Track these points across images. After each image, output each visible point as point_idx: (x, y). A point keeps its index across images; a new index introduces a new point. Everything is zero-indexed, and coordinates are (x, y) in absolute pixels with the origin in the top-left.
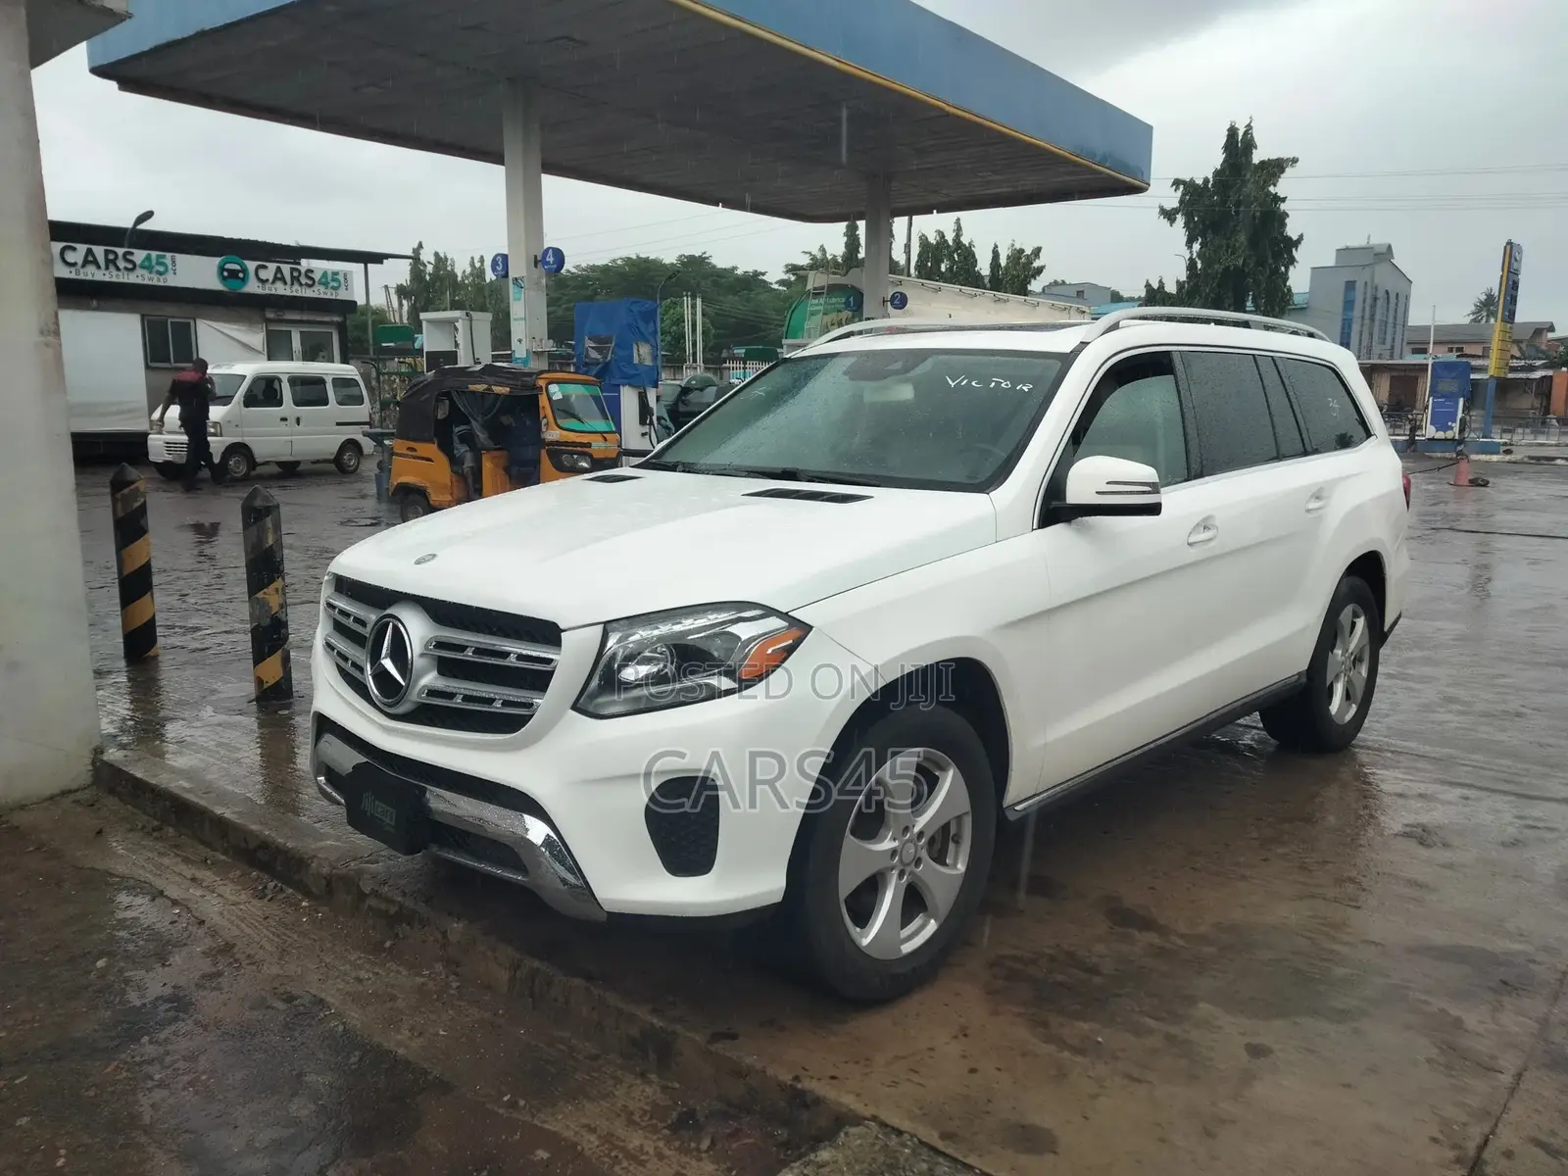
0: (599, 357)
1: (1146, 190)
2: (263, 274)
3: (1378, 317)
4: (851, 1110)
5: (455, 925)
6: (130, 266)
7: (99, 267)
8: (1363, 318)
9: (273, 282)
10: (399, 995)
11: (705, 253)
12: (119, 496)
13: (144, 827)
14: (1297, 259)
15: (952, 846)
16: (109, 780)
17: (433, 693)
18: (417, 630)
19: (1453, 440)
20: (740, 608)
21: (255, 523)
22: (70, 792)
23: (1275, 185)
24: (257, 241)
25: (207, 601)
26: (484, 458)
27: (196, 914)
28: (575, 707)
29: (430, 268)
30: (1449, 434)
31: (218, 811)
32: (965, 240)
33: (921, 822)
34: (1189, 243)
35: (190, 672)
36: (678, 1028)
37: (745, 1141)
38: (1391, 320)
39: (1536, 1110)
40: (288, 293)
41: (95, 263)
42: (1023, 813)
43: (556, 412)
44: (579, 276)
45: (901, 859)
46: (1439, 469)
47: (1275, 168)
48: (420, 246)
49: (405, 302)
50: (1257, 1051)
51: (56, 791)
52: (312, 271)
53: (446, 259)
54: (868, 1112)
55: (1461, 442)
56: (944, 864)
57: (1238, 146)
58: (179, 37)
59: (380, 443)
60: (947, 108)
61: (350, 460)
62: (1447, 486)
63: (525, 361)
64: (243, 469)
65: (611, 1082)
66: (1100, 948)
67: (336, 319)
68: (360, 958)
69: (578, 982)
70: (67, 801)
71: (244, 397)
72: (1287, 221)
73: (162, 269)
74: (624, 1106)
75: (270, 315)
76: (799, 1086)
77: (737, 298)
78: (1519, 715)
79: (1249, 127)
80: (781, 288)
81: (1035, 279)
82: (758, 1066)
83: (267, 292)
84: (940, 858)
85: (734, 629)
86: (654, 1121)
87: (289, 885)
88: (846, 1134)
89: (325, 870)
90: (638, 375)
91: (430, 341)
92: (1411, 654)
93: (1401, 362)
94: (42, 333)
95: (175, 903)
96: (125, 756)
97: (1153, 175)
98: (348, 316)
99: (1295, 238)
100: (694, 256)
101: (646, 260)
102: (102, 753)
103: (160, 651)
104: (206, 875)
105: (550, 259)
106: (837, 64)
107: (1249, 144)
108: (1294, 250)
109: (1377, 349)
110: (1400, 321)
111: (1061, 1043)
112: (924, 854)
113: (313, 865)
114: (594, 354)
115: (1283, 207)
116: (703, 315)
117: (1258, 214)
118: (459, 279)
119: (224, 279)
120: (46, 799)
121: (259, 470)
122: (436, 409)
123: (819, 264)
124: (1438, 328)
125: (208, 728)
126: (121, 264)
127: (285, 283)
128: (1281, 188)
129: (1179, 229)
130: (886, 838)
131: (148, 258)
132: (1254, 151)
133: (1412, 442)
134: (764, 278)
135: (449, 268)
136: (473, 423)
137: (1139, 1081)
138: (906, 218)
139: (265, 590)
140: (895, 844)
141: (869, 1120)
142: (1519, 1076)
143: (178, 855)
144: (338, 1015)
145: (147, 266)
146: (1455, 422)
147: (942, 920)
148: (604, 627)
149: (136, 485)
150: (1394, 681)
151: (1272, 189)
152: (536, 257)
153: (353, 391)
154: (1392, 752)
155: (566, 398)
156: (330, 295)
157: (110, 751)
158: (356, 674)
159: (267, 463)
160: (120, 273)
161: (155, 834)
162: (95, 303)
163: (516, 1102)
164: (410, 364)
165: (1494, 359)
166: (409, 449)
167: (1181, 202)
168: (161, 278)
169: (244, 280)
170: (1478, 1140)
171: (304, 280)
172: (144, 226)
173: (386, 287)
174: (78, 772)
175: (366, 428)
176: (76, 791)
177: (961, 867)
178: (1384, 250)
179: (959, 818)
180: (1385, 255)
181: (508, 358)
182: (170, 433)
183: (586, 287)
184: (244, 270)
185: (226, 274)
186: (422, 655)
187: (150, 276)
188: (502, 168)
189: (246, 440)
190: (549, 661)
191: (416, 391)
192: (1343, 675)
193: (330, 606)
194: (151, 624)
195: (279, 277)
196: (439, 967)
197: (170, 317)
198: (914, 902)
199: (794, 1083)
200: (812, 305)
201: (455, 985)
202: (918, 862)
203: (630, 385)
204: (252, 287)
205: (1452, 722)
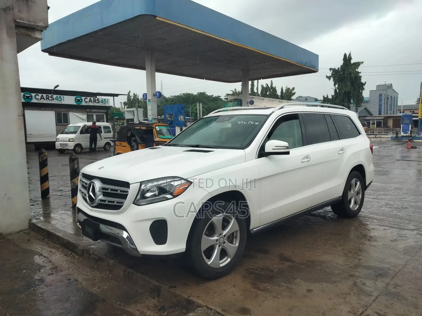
0: (170, 119)
1: (318, 71)
2: (86, 100)
3: (389, 103)
4: (201, 304)
5: (111, 261)
6: (52, 99)
7: (44, 100)
8: (385, 104)
9: (89, 102)
10: (97, 279)
11: (205, 92)
12: (40, 156)
13: (40, 239)
14: (365, 88)
15: (235, 239)
16: (33, 227)
17: (101, 200)
18: (98, 185)
19: (409, 136)
20: (174, 178)
21: (72, 162)
22: (23, 230)
23: (357, 69)
24: (85, 92)
25: (65, 183)
26: (139, 146)
27: (49, 259)
28: (133, 203)
29: (132, 97)
30: (407, 135)
31: (58, 234)
32: (274, 86)
33: (225, 232)
34: (335, 85)
35: (57, 201)
36: (162, 285)
37: (176, 313)
38: (393, 104)
39: (379, 305)
40: (93, 105)
41: (44, 98)
42: (255, 231)
43: (158, 134)
44: (172, 98)
45: (219, 242)
46: (402, 144)
47: (358, 64)
48: (130, 92)
49: (126, 106)
50: (309, 291)
51: (19, 230)
52: (99, 99)
53: (136, 95)
54: (204, 305)
55: (411, 136)
56: (233, 244)
57: (347, 59)
58: (63, 42)
59: (115, 143)
60: (261, 53)
61: (108, 147)
62: (405, 149)
63: (151, 121)
64: (80, 150)
65: (145, 299)
66: (275, 266)
67: (106, 111)
68: (88, 270)
69: (139, 274)
70: (21, 233)
71: (80, 132)
72: (362, 78)
73: (60, 100)
74: (148, 305)
75: (88, 111)
76: (189, 299)
77: (213, 103)
78: (406, 208)
79: (350, 54)
80: (225, 100)
81: (293, 96)
82: (180, 294)
83: (87, 105)
84: (232, 242)
85: (172, 183)
86: (154, 309)
87: (73, 253)
88: (198, 309)
89: (82, 248)
90: (180, 123)
91: (128, 116)
92: (381, 193)
93: (396, 115)
94: (18, 116)
95: (45, 257)
96: (37, 221)
97: (319, 67)
98: (108, 110)
99: (364, 83)
100: (202, 92)
101: (189, 94)
102: (31, 220)
103: (50, 196)
104: (54, 250)
105: (158, 94)
106: (231, 42)
107: (350, 58)
108: (364, 86)
109: (389, 112)
110: (395, 104)
111: (259, 289)
112: (226, 241)
113: (79, 247)
114: (169, 119)
115: (360, 75)
116: (202, 107)
117: (353, 77)
118: (140, 100)
119: (76, 101)
120: (17, 232)
121: (84, 151)
122: (127, 133)
123: (235, 93)
124: (403, 106)
125: (59, 214)
126: (50, 99)
127: (92, 102)
128: (359, 70)
129: (332, 81)
130: (215, 236)
131: (57, 97)
132: (351, 60)
133: (397, 137)
134: (221, 97)
135: (137, 97)
136: (137, 137)
137: (276, 297)
138: (257, 81)
139: (75, 179)
140: (218, 238)
141: (204, 306)
142: (377, 297)
143: (47, 246)
144: (80, 283)
145: (57, 99)
146: (409, 131)
147: (232, 258)
148: (141, 183)
149: (45, 153)
150: (374, 200)
151: (357, 70)
152: (154, 94)
153: (108, 130)
154: (368, 218)
155: (160, 130)
156: (103, 105)
157: (34, 220)
158: (85, 197)
159: (86, 149)
160: (50, 101)
161: (42, 241)
162: (43, 109)
163: (121, 304)
164: (122, 122)
165: (420, 114)
166: (120, 144)
167: (332, 74)
168: (60, 102)
169: (81, 102)
170: (361, 312)
171: (97, 101)
172: (57, 89)
173: (121, 102)
174: (25, 225)
175: (112, 139)
176: (25, 230)
177: (237, 245)
178: (390, 85)
179: (236, 232)
180: (390, 86)
181: (147, 120)
182: (61, 141)
183: (173, 101)
184: (82, 99)
185: (77, 100)
186: (99, 191)
187: (57, 101)
188: (145, 71)
189: (80, 143)
190: (127, 192)
191: (122, 129)
192: (353, 197)
193: (81, 180)
194: (48, 189)
195: (90, 101)
196: (107, 272)
197: (62, 112)
198: (223, 253)
199: (188, 298)
200: (229, 104)
201: (111, 276)
202: (224, 243)
203: (178, 126)
204: (83, 104)
205: (386, 210)
